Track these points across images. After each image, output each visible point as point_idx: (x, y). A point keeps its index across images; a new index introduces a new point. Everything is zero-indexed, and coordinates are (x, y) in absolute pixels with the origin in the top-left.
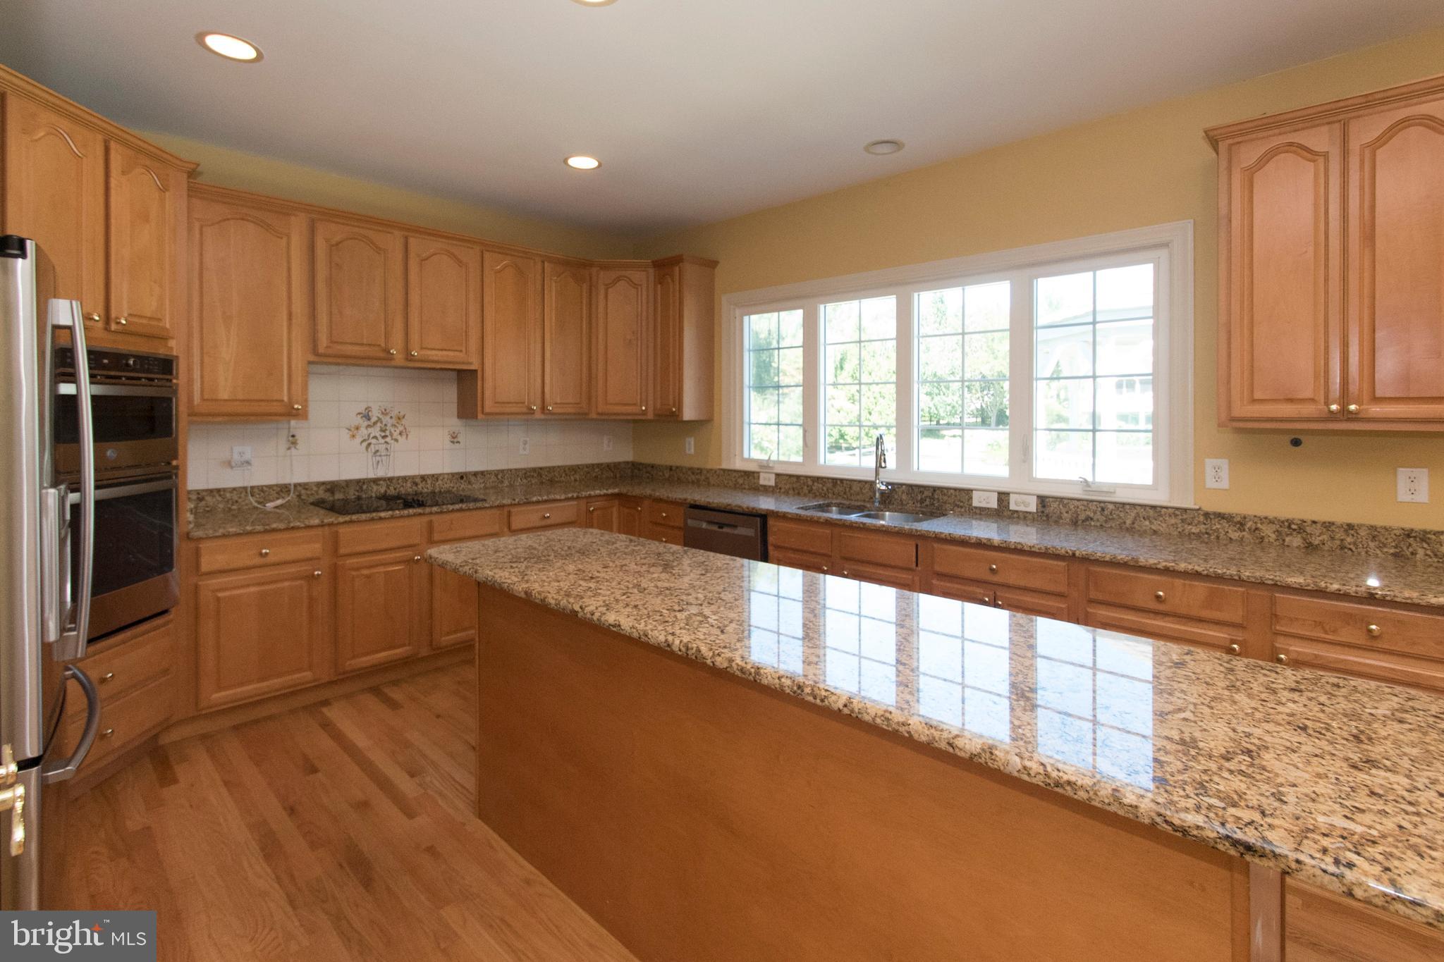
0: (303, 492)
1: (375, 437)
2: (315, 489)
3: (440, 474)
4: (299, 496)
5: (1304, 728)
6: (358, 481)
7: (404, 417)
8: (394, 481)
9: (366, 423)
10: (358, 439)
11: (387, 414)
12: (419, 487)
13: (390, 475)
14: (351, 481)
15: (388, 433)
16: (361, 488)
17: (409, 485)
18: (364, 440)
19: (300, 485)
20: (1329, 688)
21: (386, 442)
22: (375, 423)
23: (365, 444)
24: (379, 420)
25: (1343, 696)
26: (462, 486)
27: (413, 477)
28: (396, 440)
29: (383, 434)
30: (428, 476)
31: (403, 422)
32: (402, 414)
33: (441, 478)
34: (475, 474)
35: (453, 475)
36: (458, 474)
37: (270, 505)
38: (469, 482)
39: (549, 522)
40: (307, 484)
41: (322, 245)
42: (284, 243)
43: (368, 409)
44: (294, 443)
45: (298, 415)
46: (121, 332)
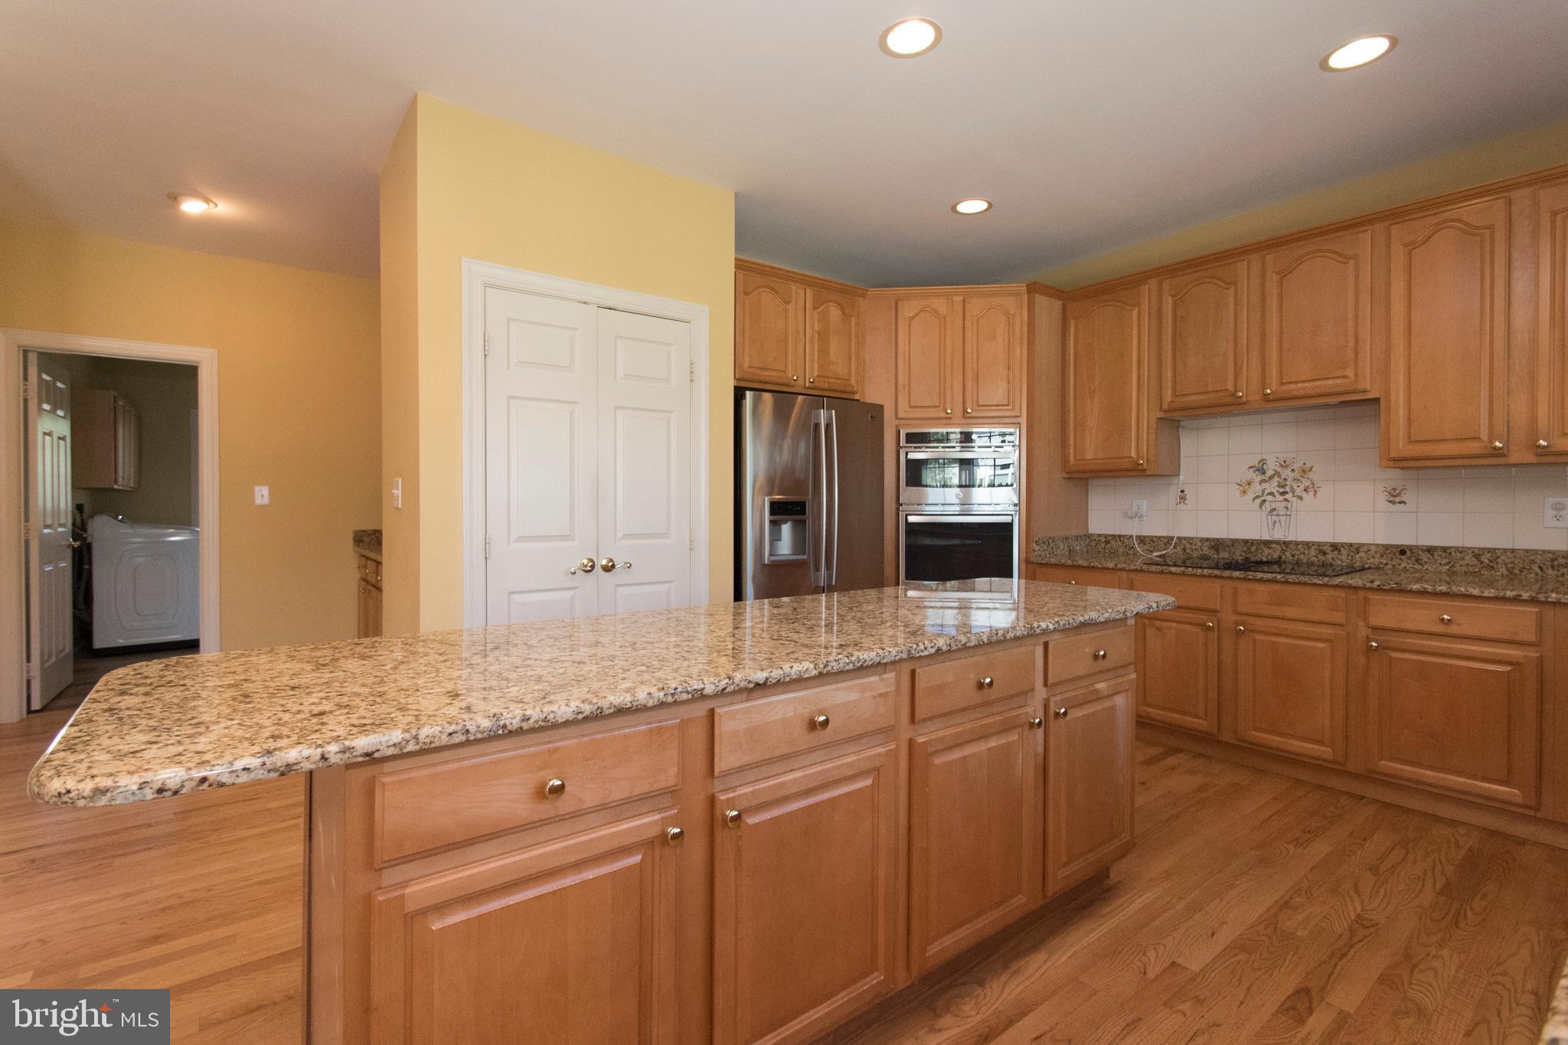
0: (1188, 546)
1: (1271, 494)
2: (1199, 544)
3: (1363, 545)
4: (1184, 549)
5: (293, 688)
6: (1246, 542)
7: (1311, 470)
8: (1292, 546)
9: (1260, 478)
10: (1250, 495)
11: (1286, 467)
12: (1329, 557)
13: (1291, 538)
14: (1237, 540)
15: (1288, 489)
16: (1249, 549)
17: (1313, 552)
18: (1257, 497)
19: (1185, 538)
20: (285, 731)
21: (1286, 500)
22: (1271, 478)
23: (1258, 501)
24: (1277, 474)
25: (266, 727)
26: (1404, 564)
27: (1319, 544)
28: (1300, 498)
29: (1282, 490)
30: (1342, 545)
31: (1311, 475)
32: (1308, 465)
33: (1365, 549)
34: (1430, 550)
35: (1386, 547)
36: (1397, 546)
37: (1155, 554)
38: (1418, 561)
39: (1453, 629)
40: (1192, 538)
41: (1168, 302)
42: (1135, 313)
43: (1263, 462)
44: (1183, 498)
45: (1145, 470)
46: (971, 417)
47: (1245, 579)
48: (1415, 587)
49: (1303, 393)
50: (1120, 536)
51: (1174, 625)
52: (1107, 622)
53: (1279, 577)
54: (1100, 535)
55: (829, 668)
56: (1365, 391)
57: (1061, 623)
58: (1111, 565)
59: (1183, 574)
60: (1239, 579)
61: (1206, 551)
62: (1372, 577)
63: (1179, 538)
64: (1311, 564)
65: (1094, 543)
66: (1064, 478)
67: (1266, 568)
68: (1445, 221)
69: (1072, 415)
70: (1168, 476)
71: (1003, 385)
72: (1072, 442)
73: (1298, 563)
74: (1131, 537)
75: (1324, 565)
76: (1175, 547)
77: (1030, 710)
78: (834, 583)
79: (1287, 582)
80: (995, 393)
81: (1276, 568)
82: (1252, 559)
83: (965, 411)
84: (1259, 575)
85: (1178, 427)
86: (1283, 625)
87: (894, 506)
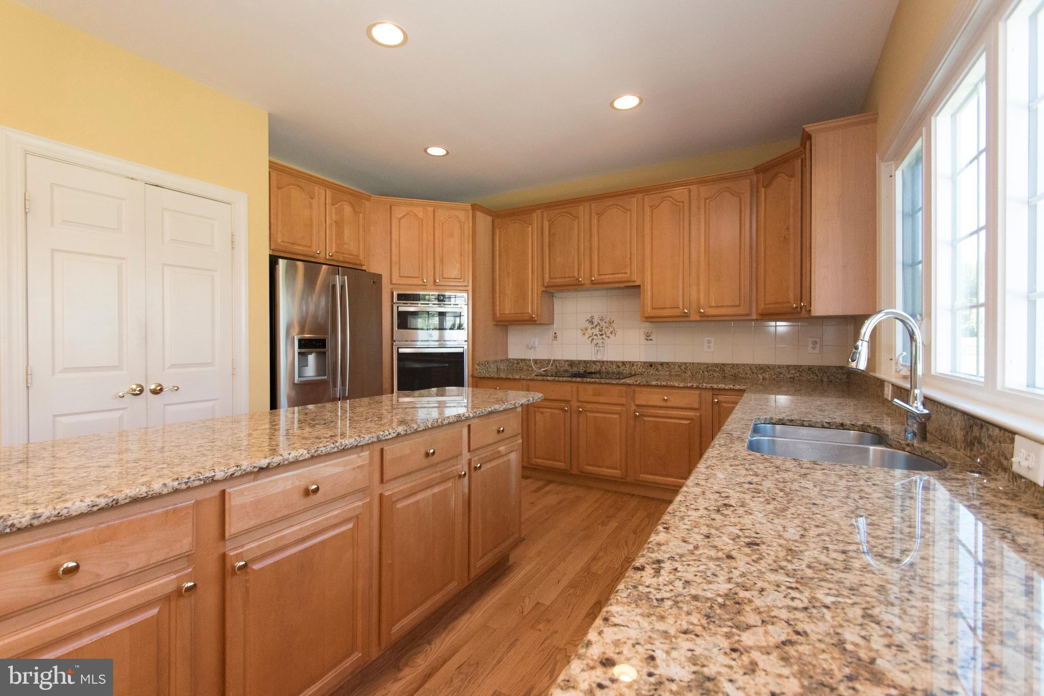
0: (558, 365)
1: (596, 335)
2: (563, 363)
3: (635, 362)
4: (556, 367)
6: (585, 361)
7: (613, 322)
8: (605, 363)
9: (591, 326)
10: (587, 336)
11: (602, 320)
12: (621, 369)
13: (605, 359)
14: (581, 361)
15: (603, 332)
16: (586, 366)
17: (614, 367)
18: (590, 337)
19: (556, 360)
21: (603, 338)
22: (596, 326)
23: (590, 339)
24: (598, 324)
26: (651, 372)
27: (617, 362)
28: (609, 337)
29: (601, 333)
30: (627, 362)
31: (613, 325)
32: (612, 319)
33: (636, 364)
34: (662, 364)
35: (645, 363)
36: (649, 362)
37: (542, 370)
38: (657, 370)
39: (669, 404)
40: (560, 360)
41: (546, 224)
42: (530, 229)
43: (592, 317)
44: (556, 337)
45: (536, 321)
46: (439, 285)
47: (582, 382)
48: (654, 383)
49: (608, 280)
50: (524, 360)
51: (549, 410)
52: (505, 410)
53: (597, 380)
54: (514, 359)
55: (319, 452)
56: (634, 281)
57: (478, 413)
58: (518, 377)
59: (553, 381)
60: (579, 382)
61: (566, 367)
62: (636, 379)
63: (554, 360)
64: (613, 373)
65: (511, 365)
66: (494, 325)
67: (593, 376)
68: (666, 197)
69: (498, 287)
70: (548, 324)
71: (458, 265)
72: (498, 302)
73: (608, 373)
74: (530, 360)
75: (619, 373)
76: (552, 365)
77: (459, 467)
78: (347, 395)
79: (601, 383)
80: (453, 271)
81: (598, 375)
82: (588, 371)
83: (435, 281)
84: (589, 380)
85: (553, 296)
86: (599, 406)
87: (390, 342)
